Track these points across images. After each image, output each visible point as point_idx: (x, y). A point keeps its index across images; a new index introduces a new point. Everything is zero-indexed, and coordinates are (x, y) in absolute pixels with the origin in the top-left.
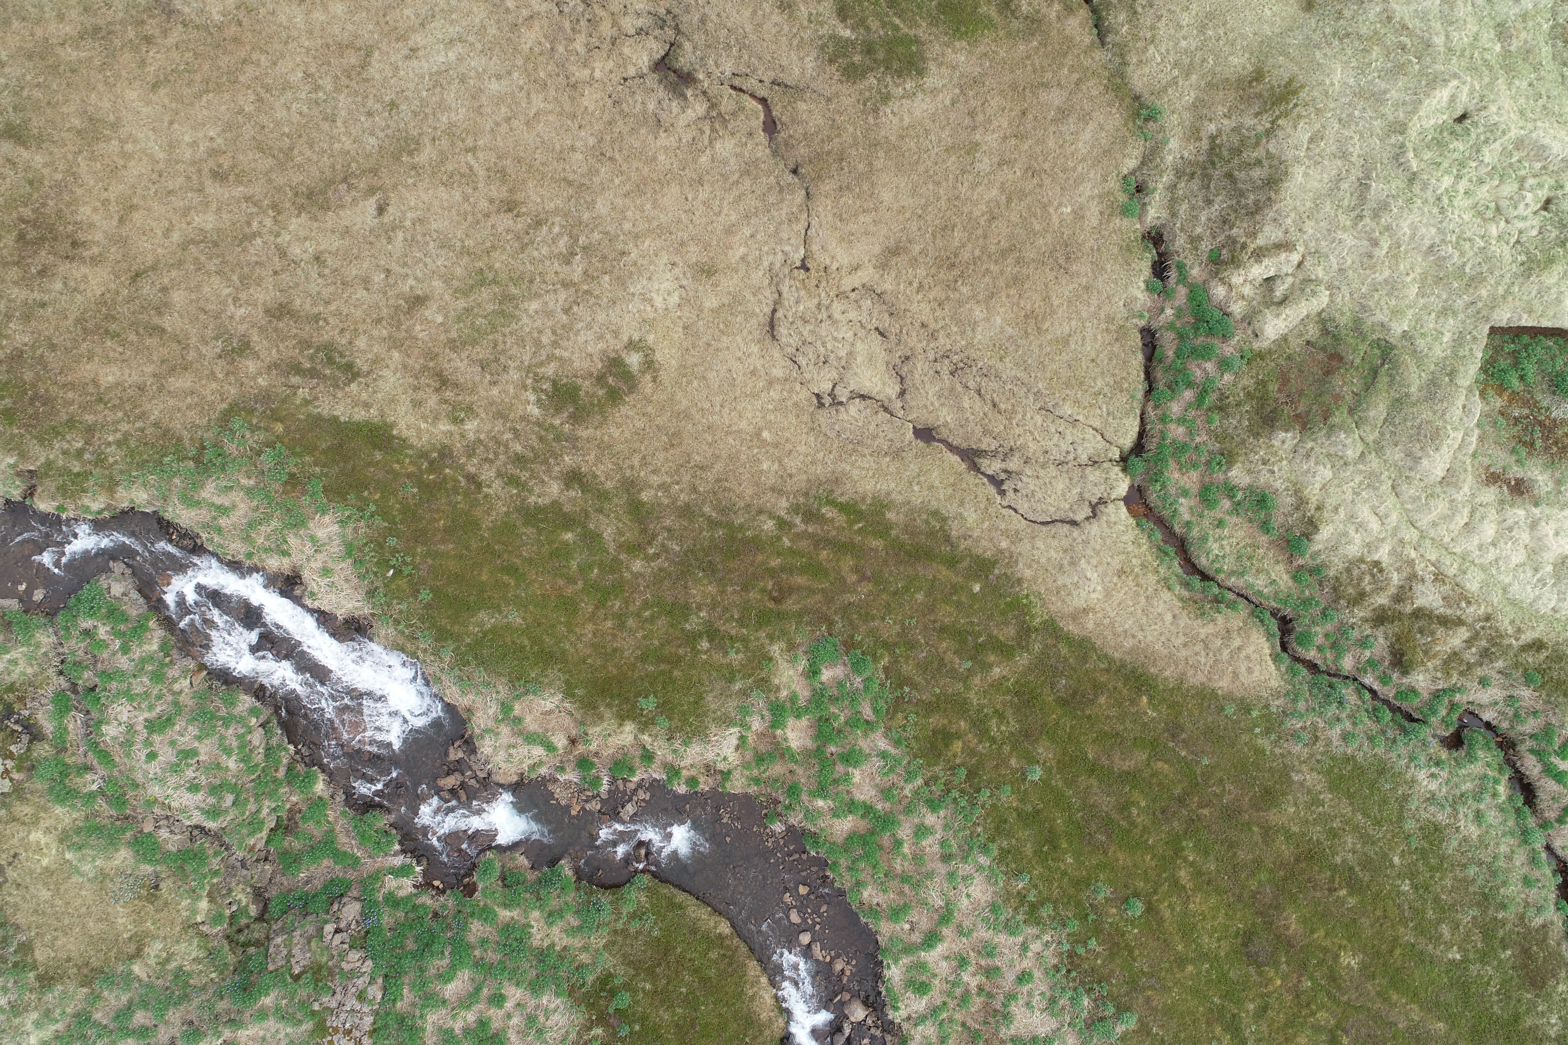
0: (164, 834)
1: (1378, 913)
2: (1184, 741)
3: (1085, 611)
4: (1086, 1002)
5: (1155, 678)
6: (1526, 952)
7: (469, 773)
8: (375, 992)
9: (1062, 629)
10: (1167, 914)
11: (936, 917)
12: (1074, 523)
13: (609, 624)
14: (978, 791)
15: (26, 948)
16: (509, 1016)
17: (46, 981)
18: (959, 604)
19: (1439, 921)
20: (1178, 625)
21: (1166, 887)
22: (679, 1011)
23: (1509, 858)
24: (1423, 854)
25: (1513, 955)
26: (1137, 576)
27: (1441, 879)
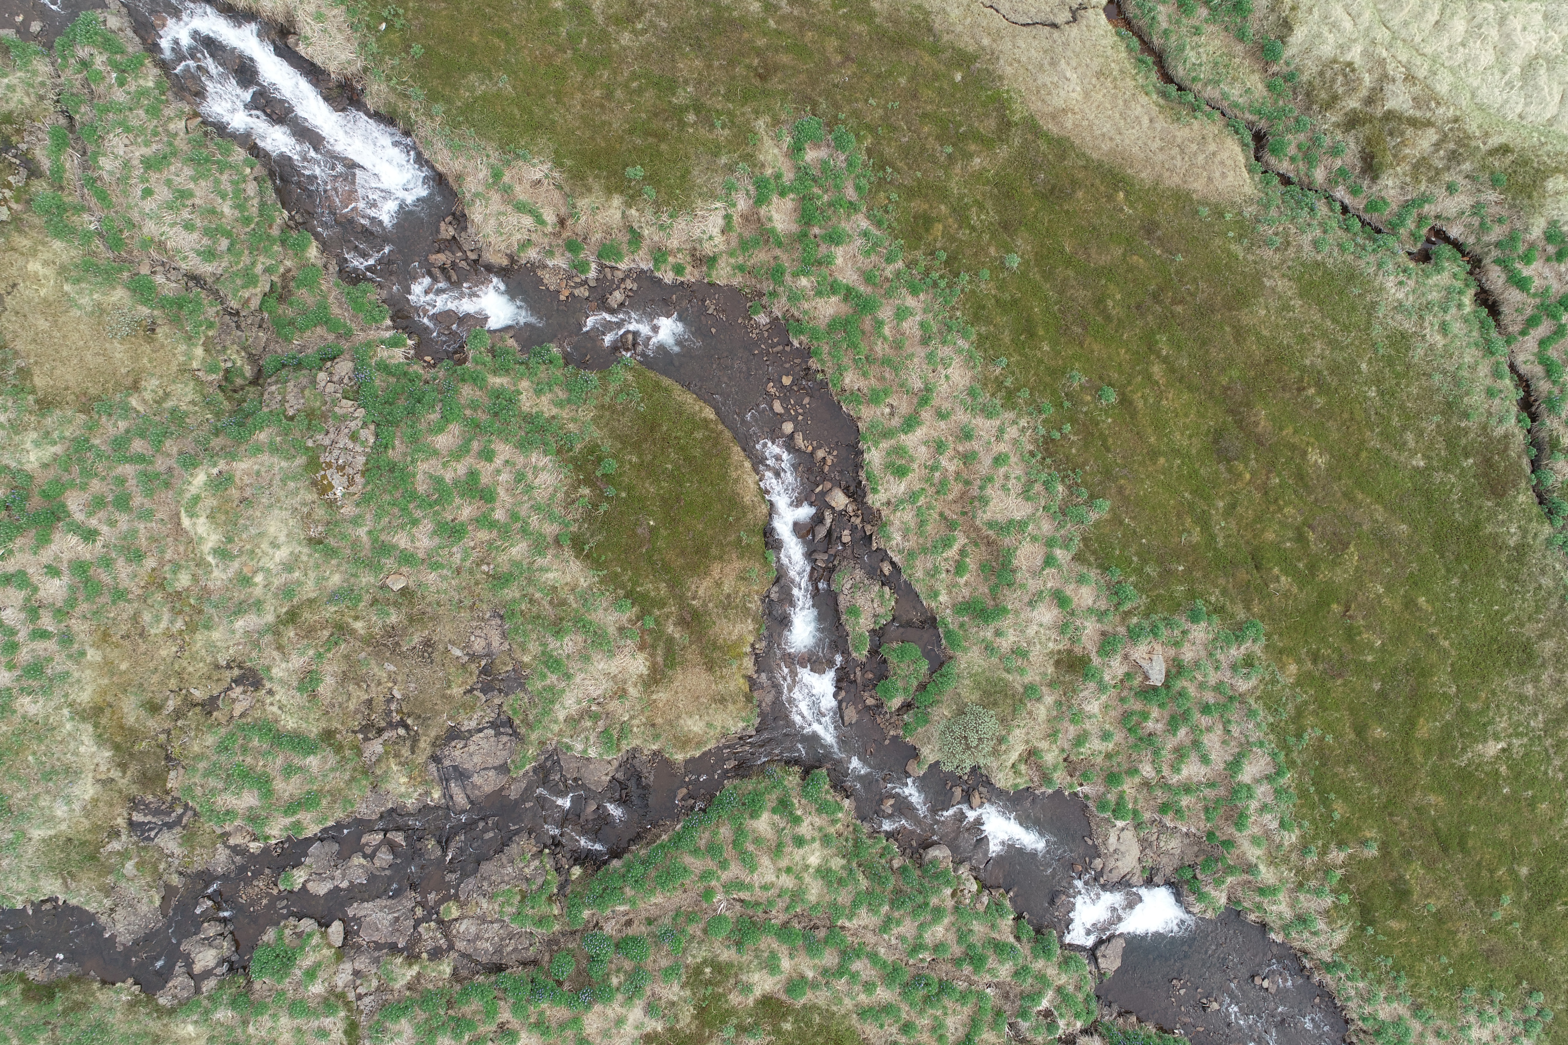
0: (160, 279)
1: (1346, 416)
2: (1159, 239)
3: (1064, 111)
4: (1060, 488)
5: (1131, 177)
6: (1488, 462)
7: (459, 254)
8: (368, 435)
9: (1040, 127)
10: (1140, 404)
11: (915, 401)
12: (1054, 26)
13: (598, 93)
14: (957, 275)
15: (24, 373)
16: (498, 472)
17: (45, 405)
18: (940, 91)
19: (1404, 428)
20: (1155, 129)
21: (1139, 379)
22: (664, 484)
23: (1473, 368)
24: (1390, 362)
25: (1475, 463)
26: (1115, 79)
27: (1407, 386)
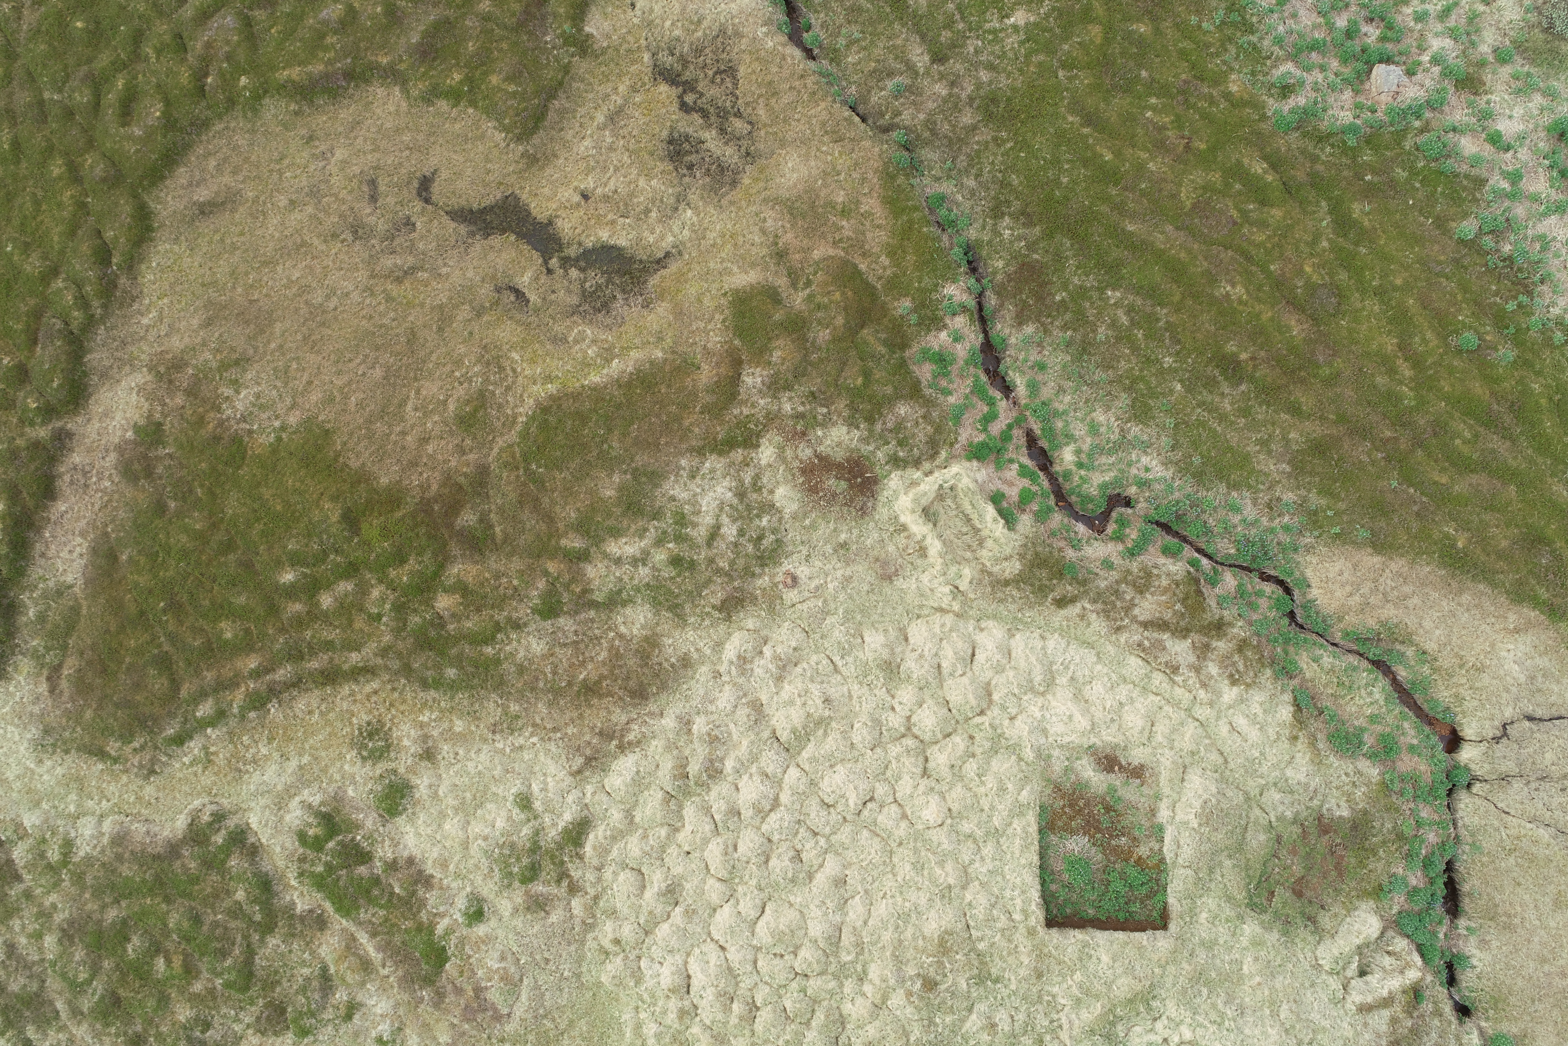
5: (1443, 565)
6: (1040, 298)
10: (1429, 335)
12: (1530, 718)
19: (1130, 328)
20: (1417, 617)
21: (1430, 361)
23: (1061, 390)
25: (1054, 296)
27: (1131, 369)
